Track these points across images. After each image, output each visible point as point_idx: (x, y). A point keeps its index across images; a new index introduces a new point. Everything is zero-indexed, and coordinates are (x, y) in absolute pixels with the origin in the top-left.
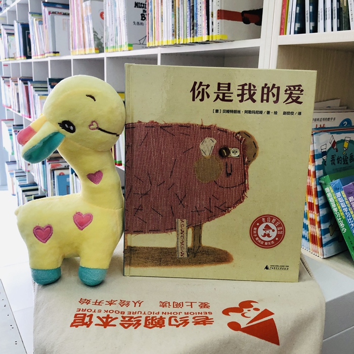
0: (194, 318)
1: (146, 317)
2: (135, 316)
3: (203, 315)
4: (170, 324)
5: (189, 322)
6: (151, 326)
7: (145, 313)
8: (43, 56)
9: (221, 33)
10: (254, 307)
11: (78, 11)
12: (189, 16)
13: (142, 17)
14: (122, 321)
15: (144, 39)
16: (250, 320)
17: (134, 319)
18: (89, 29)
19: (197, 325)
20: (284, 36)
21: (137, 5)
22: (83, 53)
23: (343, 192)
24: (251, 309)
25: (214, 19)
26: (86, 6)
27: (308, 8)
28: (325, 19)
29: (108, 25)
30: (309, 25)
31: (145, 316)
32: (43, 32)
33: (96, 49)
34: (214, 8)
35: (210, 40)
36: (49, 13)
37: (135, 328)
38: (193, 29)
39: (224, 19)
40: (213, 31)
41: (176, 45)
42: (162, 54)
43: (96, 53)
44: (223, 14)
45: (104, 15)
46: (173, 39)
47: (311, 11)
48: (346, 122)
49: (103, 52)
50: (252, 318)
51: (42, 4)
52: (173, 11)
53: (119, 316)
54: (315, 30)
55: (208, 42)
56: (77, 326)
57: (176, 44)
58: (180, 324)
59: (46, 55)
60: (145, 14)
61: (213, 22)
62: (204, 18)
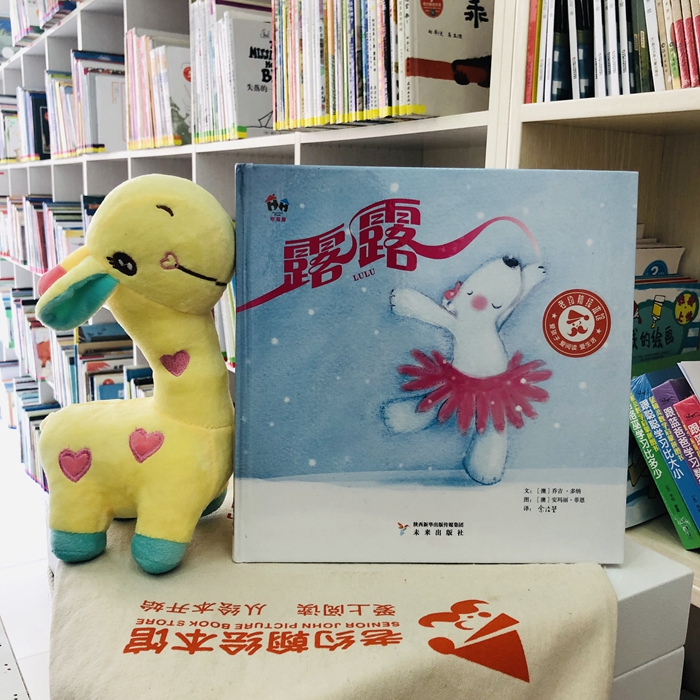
0: (364, 633)
1: (272, 634)
2: (250, 631)
3: (381, 628)
4: (318, 645)
5: (353, 642)
6: (280, 649)
7: (268, 626)
8: (74, 154)
9: (414, 103)
10: (480, 611)
11: (140, 66)
12: (353, 71)
13: (264, 76)
14: (224, 641)
15: (267, 118)
16: (470, 634)
17: (249, 636)
18: (162, 100)
19: (370, 646)
20: (533, 104)
21: (255, 54)
22: (151, 145)
23: (653, 400)
24: (475, 614)
25: (401, 76)
26: (157, 57)
27: (575, 54)
28: (607, 72)
29: (199, 92)
30: (577, 84)
31: (270, 631)
32: (73, 107)
33: (175, 138)
34: (400, 56)
35: (393, 115)
36: (86, 71)
37: (250, 654)
38: (361, 95)
39: (419, 75)
40: (398, 98)
41: (328, 127)
42: (303, 145)
43: (176, 145)
44: (416, 66)
45: (191, 73)
46: (323, 115)
47: (581, 58)
48: (656, 267)
49: (190, 143)
50: (477, 629)
51: (72, 55)
52: (322, 62)
53: (220, 632)
54: (590, 92)
55: (390, 120)
56: (136, 651)
57: (329, 124)
58: (337, 645)
59: (79, 151)
60: (270, 69)
61: (397, 82)
62: (381, 73)
